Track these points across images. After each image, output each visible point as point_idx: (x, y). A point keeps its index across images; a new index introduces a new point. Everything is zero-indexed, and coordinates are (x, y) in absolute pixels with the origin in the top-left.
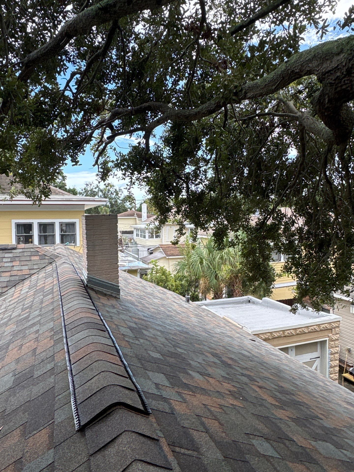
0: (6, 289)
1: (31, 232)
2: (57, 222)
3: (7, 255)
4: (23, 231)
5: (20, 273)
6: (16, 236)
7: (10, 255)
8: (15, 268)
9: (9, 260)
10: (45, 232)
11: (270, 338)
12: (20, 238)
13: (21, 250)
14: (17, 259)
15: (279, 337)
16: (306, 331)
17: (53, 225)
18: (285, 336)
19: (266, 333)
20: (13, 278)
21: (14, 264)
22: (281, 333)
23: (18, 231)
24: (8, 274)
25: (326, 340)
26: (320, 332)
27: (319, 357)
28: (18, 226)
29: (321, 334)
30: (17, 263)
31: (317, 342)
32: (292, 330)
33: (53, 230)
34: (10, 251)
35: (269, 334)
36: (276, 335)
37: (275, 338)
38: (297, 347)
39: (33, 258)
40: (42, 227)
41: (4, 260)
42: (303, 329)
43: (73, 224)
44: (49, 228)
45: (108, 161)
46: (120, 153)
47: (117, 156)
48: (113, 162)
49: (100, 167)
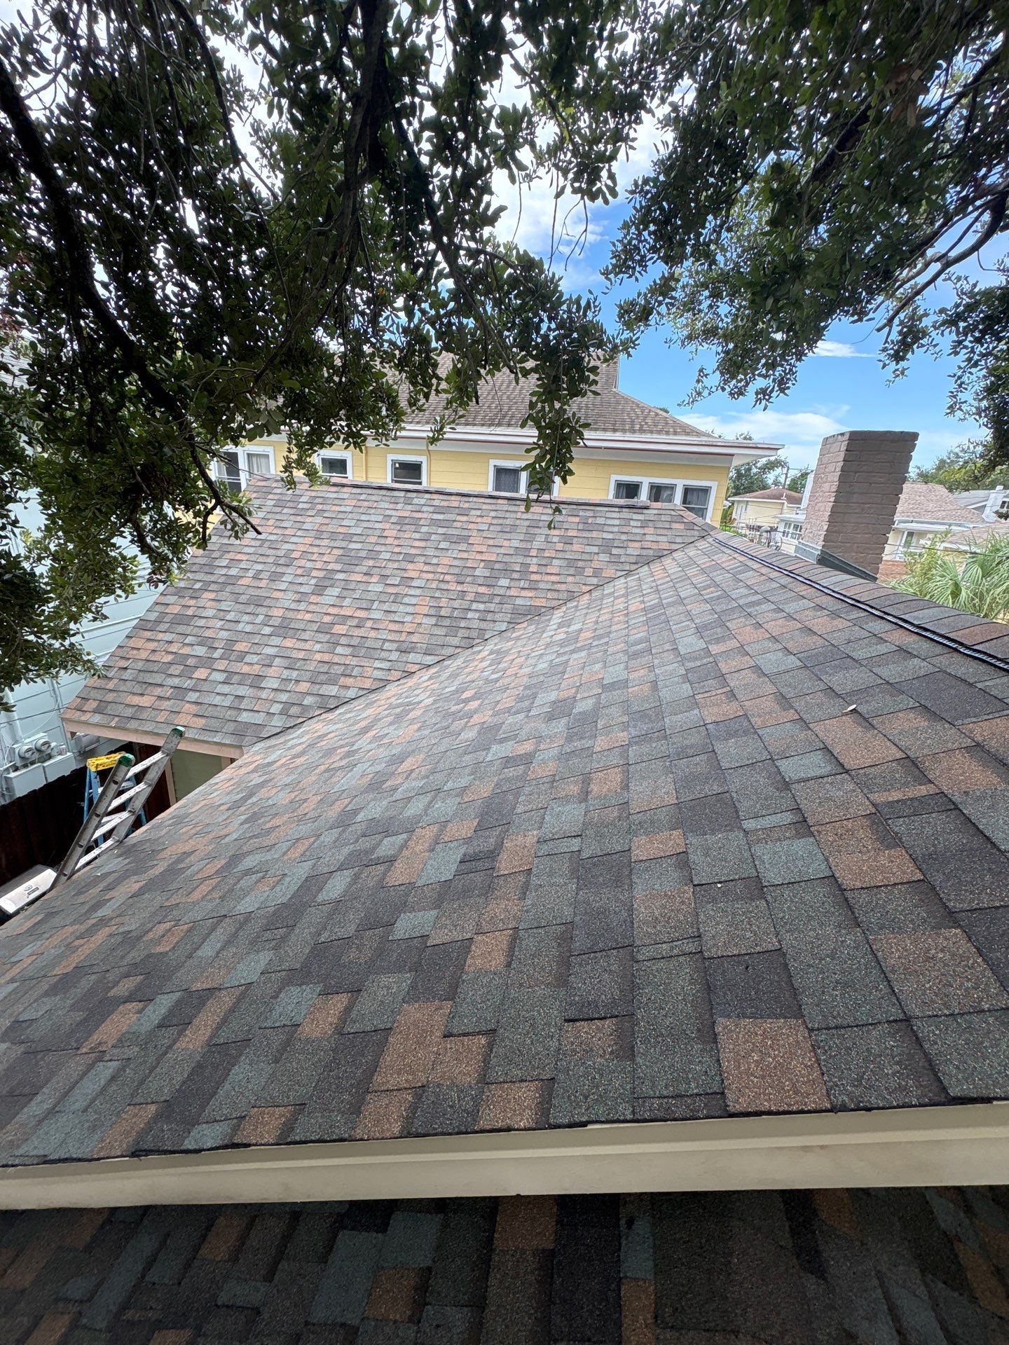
0: (636, 566)
2: (680, 484)
3: (635, 517)
5: (654, 546)
7: (641, 517)
8: (648, 537)
9: (639, 524)
13: (656, 512)
14: (650, 524)
17: (672, 488)
20: (645, 552)
21: (646, 531)
23: (617, 495)
24: (637, 545)
28: (620, 485)
30: (651, 530)
33: (671, 499)
34: (640, 511)
39: (675, 526)
40: (654, 491)
41: (632, 523)
43: (705, 491)
44: (665, 495)
45: (925, 314)
46: (973, 287)
47: (960, 295)
48: (941, 312)
49: (895, 330)
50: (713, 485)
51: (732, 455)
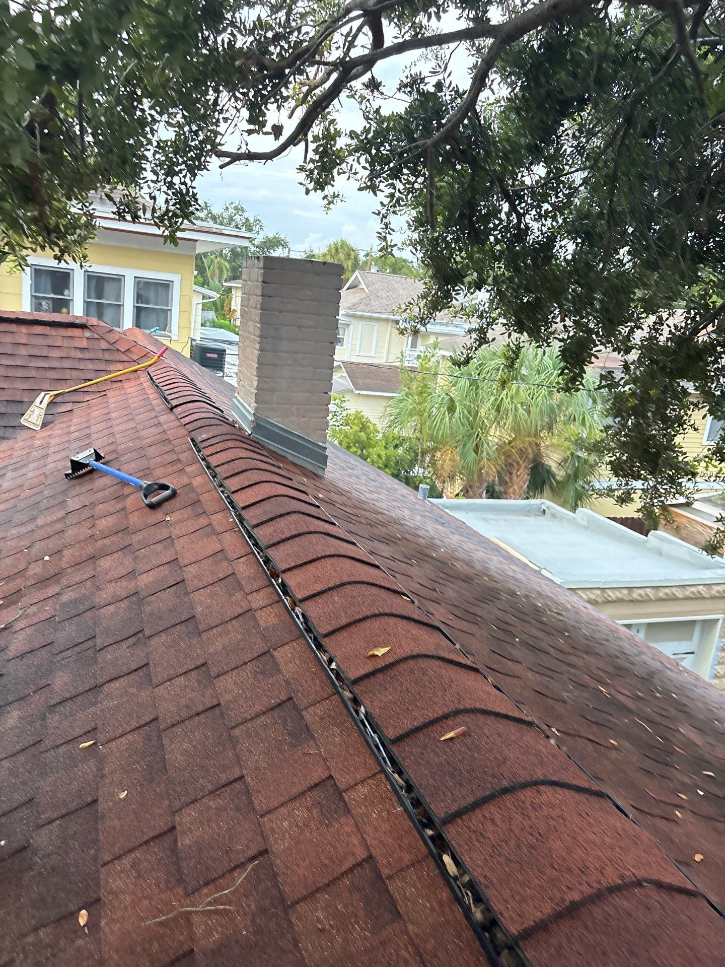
1: (66, 292)
2: (130, 275)
4: (49, 286)
6: (32, 296)
10: (99, 295)
11: (599, 600)
12: (40, 304)
15: (620, 601)
16: (679, 594)
17: (118, 280)
18: (632, 601)
19: (592, 588)
22: (625, 592)
25: (718, 620)
26: (708, 602)
27: (692, 653)
28: (40, 274)
29: (709, 605)
31: (694, 622)
32: (649, 590)
33: (119, 295)
35: (598, 592)
36: (613, 595)
37: (610, 602)
38: (650, 625)
40: (94, 283)
42: (674, 590)
43: (166, 286)
44: (109, 288)
45: (338, 133)
46: (377, 111)
47: (367, 118)
48: (353, 134)
49: (312, 146)
50: (175, 278)
51: (196, 241)
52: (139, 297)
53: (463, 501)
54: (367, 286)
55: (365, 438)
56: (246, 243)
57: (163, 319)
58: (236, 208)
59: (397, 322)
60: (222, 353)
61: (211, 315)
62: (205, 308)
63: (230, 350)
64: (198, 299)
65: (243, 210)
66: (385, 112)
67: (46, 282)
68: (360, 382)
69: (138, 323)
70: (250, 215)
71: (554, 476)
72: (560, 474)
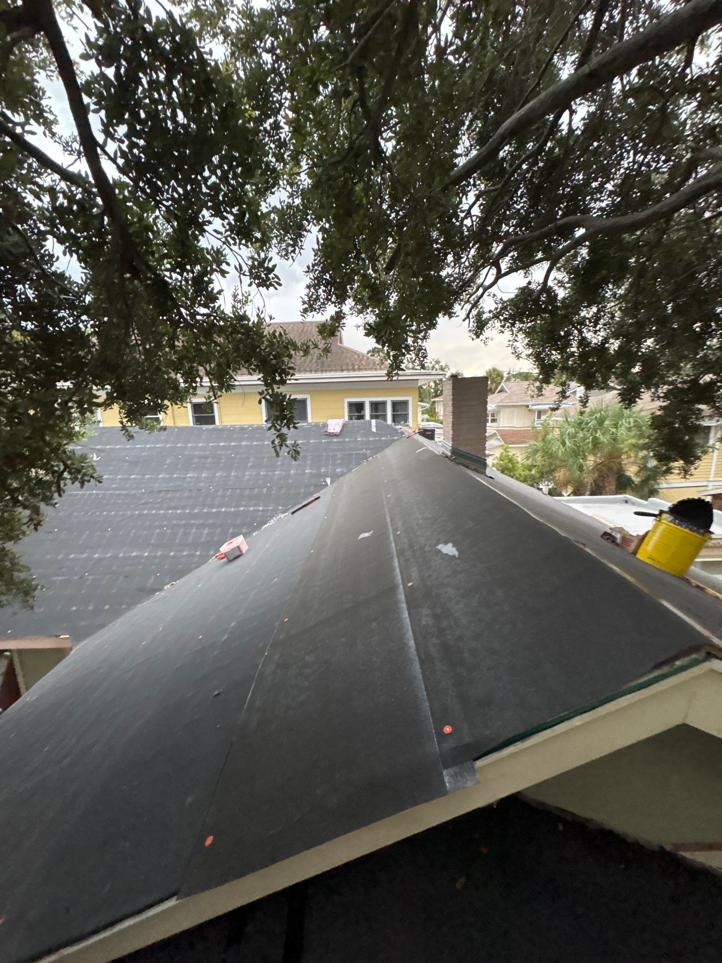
1: (362, 411)
2: (389, 400)
6: (348, 415)
10: (377, 411)
17: (384, 403)
23: (350, 411)
28: (351, 405)
33: (385, 410)
40: (373, 406)
43: (405, 403)
44: (380, 407)
45: (483, 313)
46: (501, 299)
47: (496, 303)
48: (490, 312)
49: (472, 320)
50: (409, 399)
51: (419, 380)
52: (394, 410)
53: (573, 498)
54: (509, 389)
55: (511, 466)
56: (441, 377)
57: (405, 418)
58: (436, 362)
59: (528, 406)
60: (433, 431)
61: (426, 416)
62: (423, 413)
63: (437, 431)
64: (420, 409)
65: (439, 362)
66: (505, 299)
67: (354, 409)
68: (508, 440)
69: (394, 421)
70: (443, 364)
71: (633, 481)
72: (637, 480)
